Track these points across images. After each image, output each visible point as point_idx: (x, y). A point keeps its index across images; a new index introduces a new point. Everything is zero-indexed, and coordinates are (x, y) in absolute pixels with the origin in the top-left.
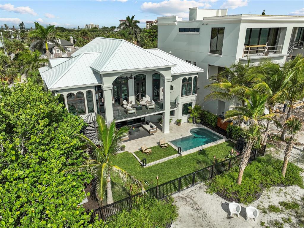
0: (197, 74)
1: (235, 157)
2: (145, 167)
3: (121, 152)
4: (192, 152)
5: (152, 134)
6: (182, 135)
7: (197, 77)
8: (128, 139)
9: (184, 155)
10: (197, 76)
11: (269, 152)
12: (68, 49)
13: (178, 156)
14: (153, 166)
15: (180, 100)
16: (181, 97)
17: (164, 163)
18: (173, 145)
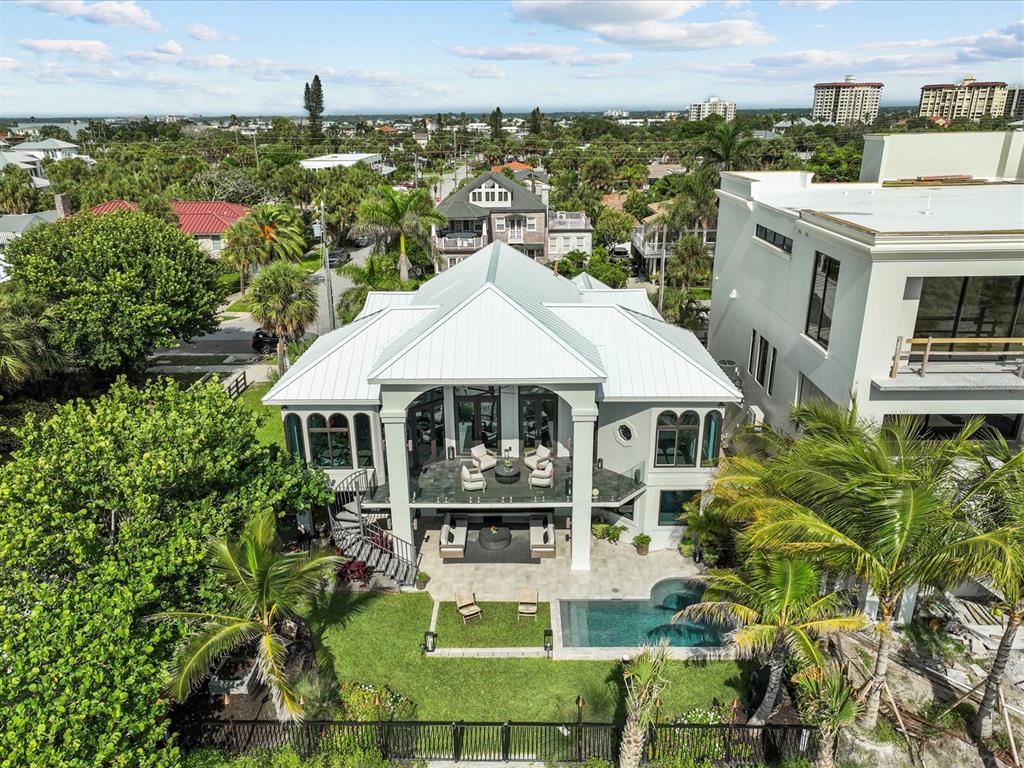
0: (721, 404)
1: (715, 726)
2: (428, 654)
3: (414, 590)
4: (592, 658)
5: (537, 561)
6: (615, 590)
7: (719, 413)
8: (462, 556)
9: (563, 659)
10: (722, 411)
11: (866, 757)
12: (529, 222)
13: (541, 656)
14: (451, 661)
15: (650, 476)
16: (655, 467)
17: (489, 662)
18: (559, 617)
